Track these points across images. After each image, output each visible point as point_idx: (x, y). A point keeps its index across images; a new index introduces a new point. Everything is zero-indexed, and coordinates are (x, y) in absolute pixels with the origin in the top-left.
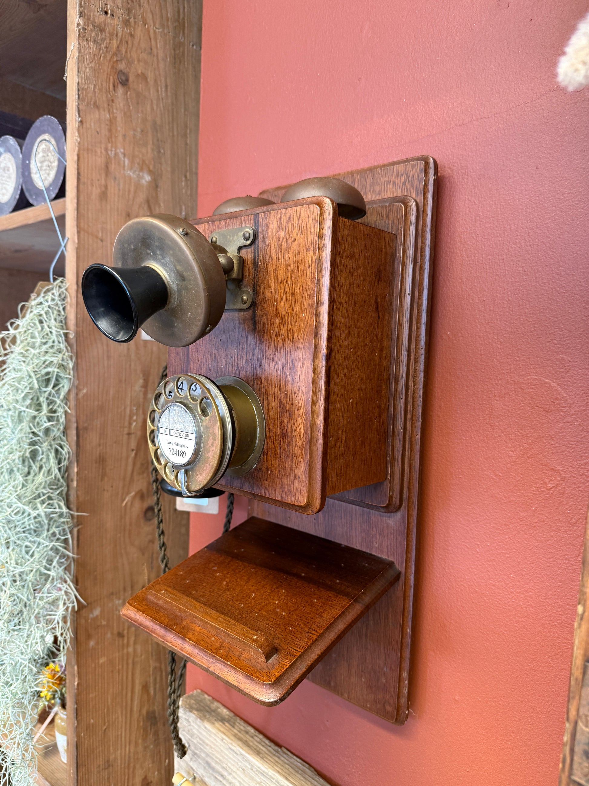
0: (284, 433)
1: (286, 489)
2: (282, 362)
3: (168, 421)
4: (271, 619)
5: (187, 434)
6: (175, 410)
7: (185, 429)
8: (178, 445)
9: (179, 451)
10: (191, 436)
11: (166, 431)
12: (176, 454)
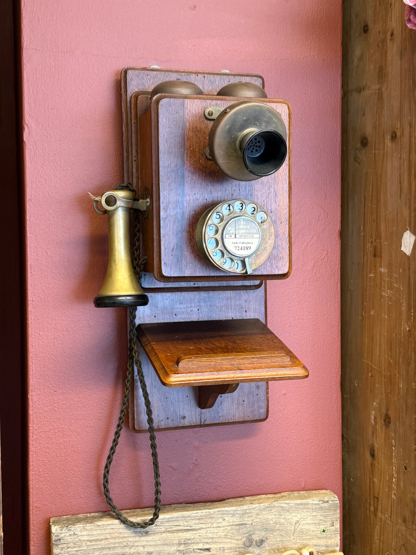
1: (274, 267)
3: (234, 229)
5: (252, 235)
6: (241, 221)
7: (250, 232)
8: (243, 243)
9: (244, 247)
10: (256, 236)
11: (231, 236)
12: (242, 249)
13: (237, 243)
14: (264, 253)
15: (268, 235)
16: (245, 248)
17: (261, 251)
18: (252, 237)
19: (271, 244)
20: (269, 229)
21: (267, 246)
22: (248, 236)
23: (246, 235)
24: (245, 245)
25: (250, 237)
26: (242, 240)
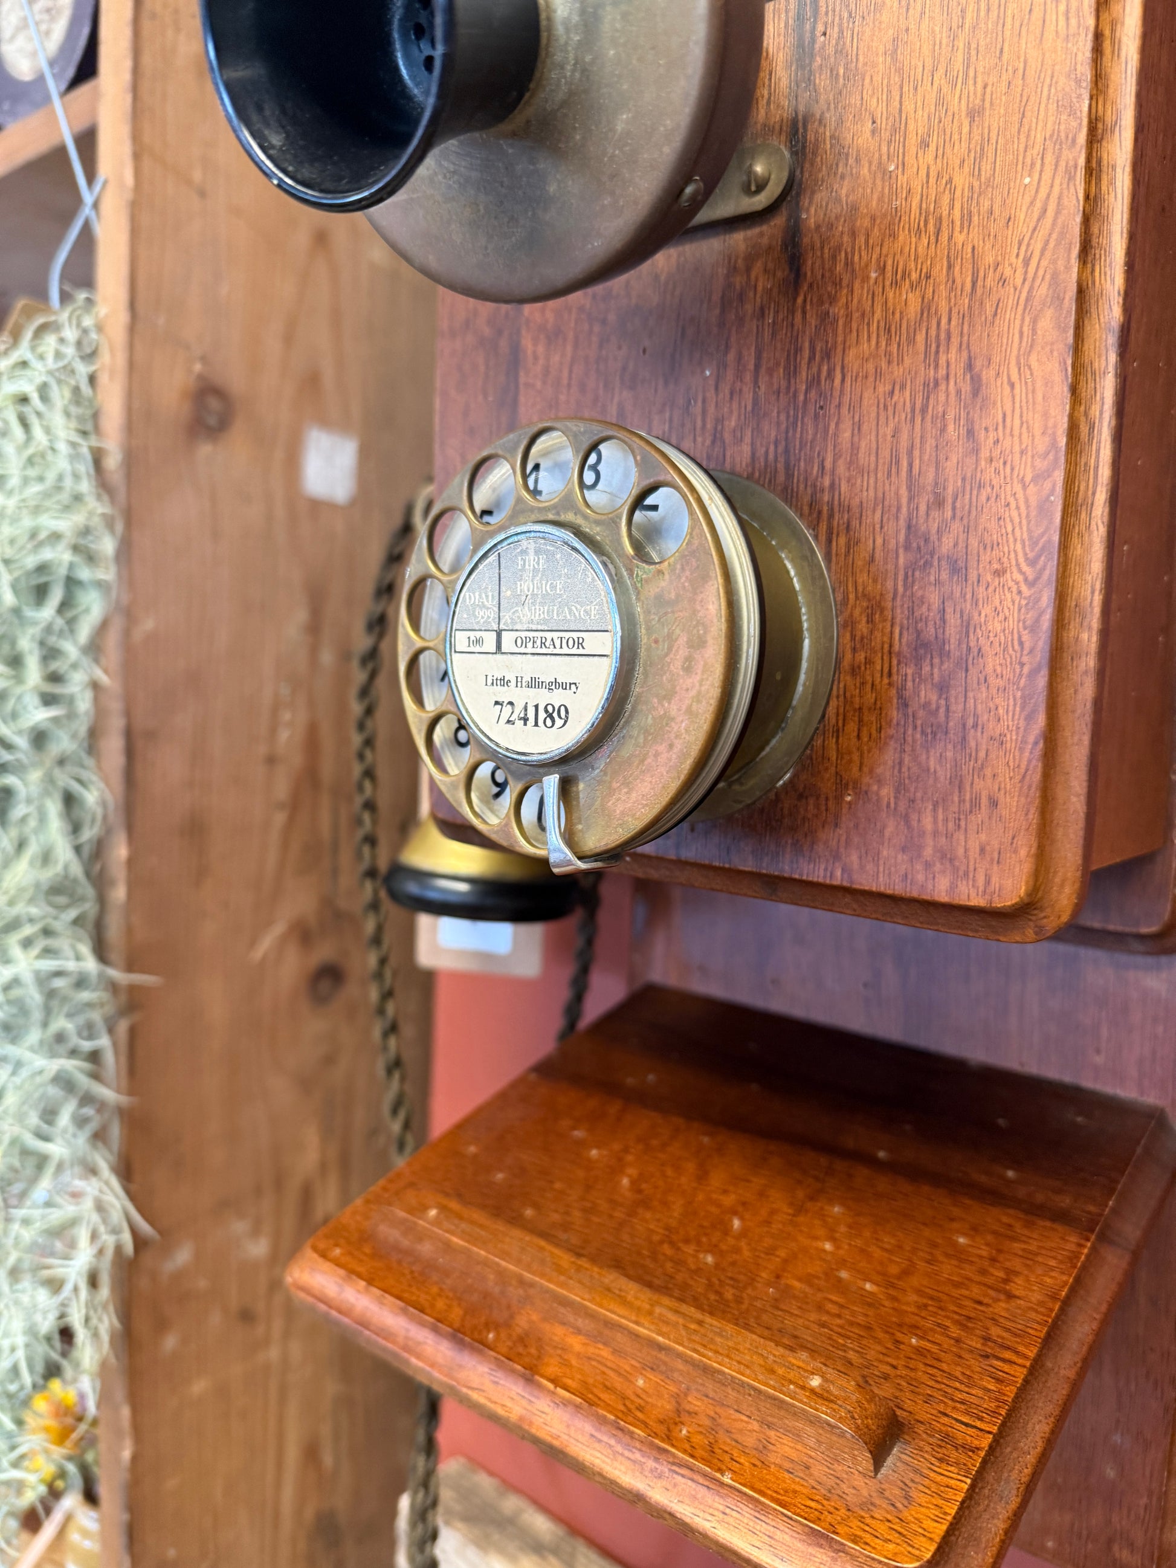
0: (926, 645)
1: (928, 852)
2: (920, 380)
3: (491, 603)
4: (830, 1307)
5: (575, 635)
6: (524, 552)
7: (565, 619)
8: (534, 683)
9: (537, 707)
10: (595, 643)
11: (479, 641)
12: (525, 720)
13: (504, 682)
14: (657, 755)
15: (683, 640)
16: (542, 715)
17: (641, 740)
18: (575, 651)
19: (698, 698)
20: (692, 600)
21: (673, 708)
22: (557, 643)
23: (549, 635)
24: (543, 698)
25: (565, 650)
26: (529, 667)
